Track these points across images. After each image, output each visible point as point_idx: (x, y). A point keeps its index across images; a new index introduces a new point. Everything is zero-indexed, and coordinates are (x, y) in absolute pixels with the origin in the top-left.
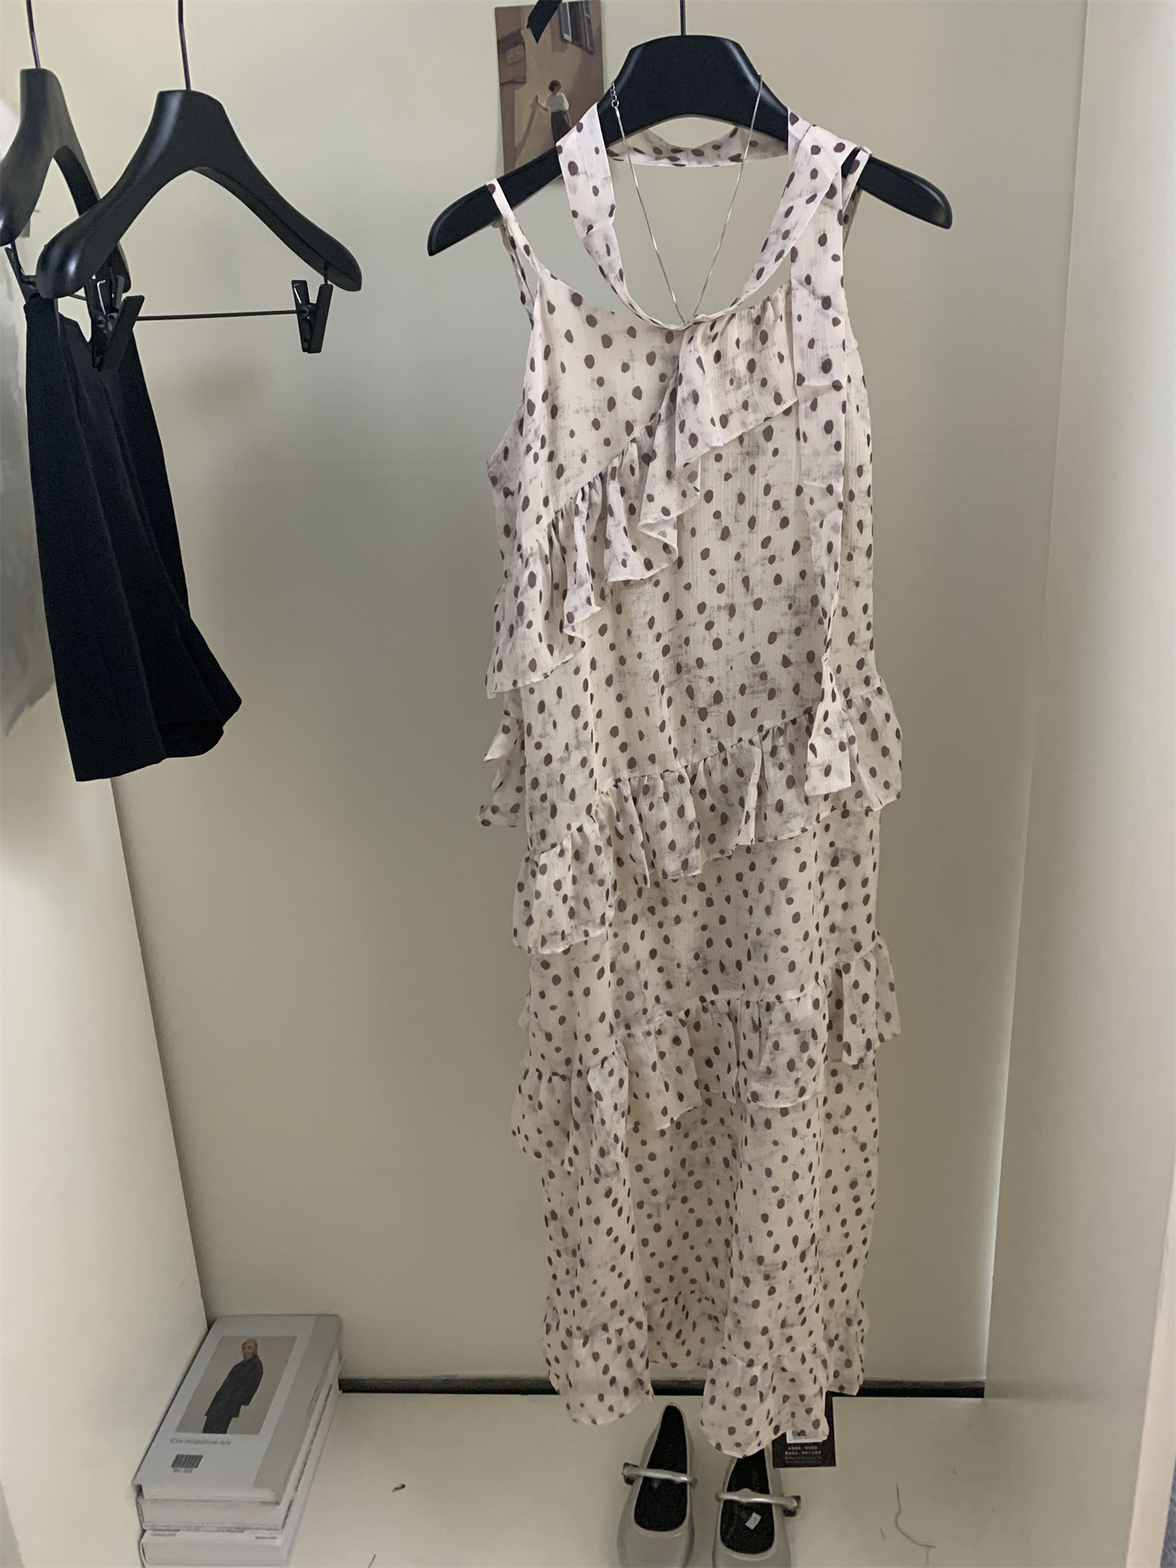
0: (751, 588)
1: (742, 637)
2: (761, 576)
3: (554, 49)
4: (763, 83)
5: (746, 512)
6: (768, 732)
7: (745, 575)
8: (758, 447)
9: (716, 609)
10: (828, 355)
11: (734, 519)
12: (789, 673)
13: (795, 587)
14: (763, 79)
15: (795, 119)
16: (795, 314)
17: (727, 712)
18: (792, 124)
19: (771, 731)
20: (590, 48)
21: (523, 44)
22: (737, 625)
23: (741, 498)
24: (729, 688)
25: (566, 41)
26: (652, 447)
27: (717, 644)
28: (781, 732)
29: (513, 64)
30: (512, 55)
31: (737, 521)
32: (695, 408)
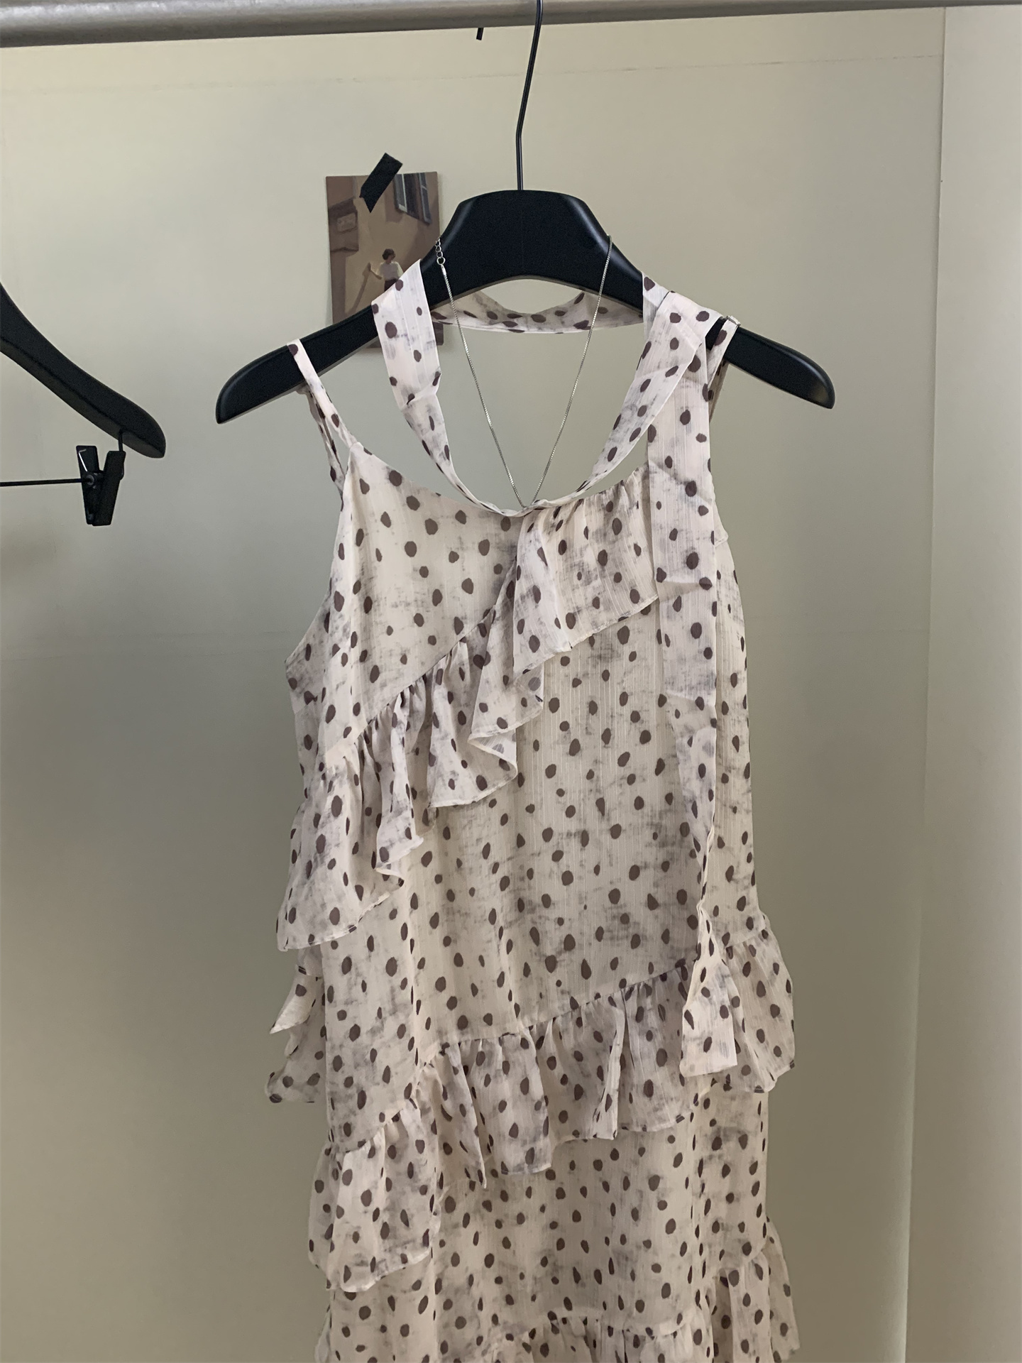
0: (606, 812)
1: (597, 870)
2: (618, 798)
3: (389, 218)
4: (613, 245)
5: (599, 725)
6: (631, 990)
7: (599, 796)
8: (612, 650)
9: (564, 836)
10: (693, 548)
11: (585, 732)
12: (656, 917)
13: (660, 813)
14: (613, 240)
15: (650, 285)
16: (654, 500)
17: (581, 962)
18: (648, 289)
19: (636, 988)
20: (426, 219)
21: (356, 213)
22: (591, 855)
23: (593, 708)
24: (583, 930)
25: (401, 212)
26: (486, 649)
27: (567, 878)
28: (649, 990)
29: (344, 232)
30: (343, 223)
31: (588, 733)
32: (536, 607)
